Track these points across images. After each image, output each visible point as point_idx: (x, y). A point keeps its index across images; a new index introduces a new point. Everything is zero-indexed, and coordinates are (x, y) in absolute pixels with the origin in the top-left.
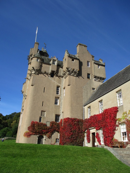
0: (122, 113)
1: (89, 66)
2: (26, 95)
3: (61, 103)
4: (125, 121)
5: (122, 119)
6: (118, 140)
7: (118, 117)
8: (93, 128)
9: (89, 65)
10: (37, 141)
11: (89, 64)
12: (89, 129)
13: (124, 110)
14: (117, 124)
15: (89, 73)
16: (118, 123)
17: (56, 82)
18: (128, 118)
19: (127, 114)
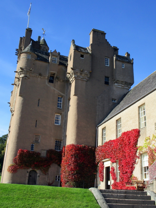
0: (145, 138)
1: (108, 65)
2: (13, 110)
3: (63, 121)
4: (148, 150)
5: (144, 147)
6: (137, 177)
7: (139, 144)
8: (108, 159)
9: (108, 63)
10: (27, 178)
11: (108, 61)
12: (103, 161)
13: (147, 133)
14: (137, 154)
15: (107, 76)
16: (140, 153)
17: (57, 90)
18: (151, 146)
19: (150, 140)
